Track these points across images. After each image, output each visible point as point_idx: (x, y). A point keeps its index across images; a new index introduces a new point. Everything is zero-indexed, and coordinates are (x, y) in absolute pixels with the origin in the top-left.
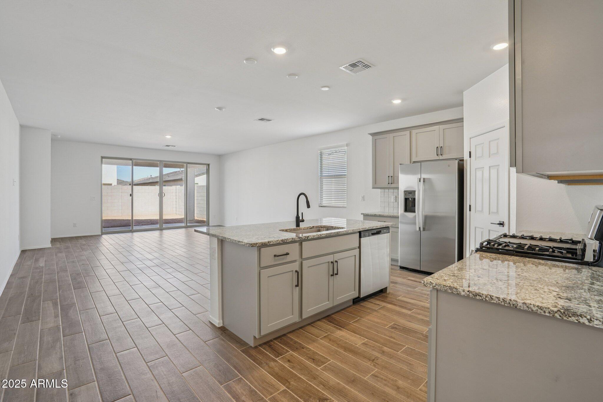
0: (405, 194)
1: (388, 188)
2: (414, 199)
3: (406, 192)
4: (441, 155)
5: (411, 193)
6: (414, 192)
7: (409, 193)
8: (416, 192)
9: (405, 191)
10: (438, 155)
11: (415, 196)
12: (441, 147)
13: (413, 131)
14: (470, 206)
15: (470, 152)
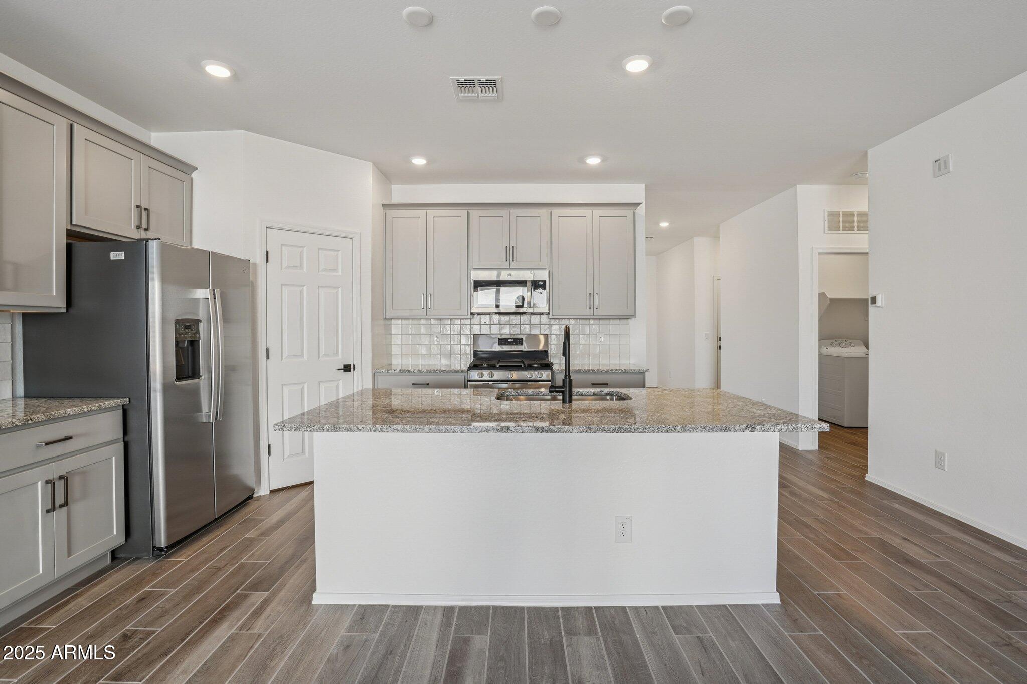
0: (176, 331)
3: (179, 323)
4: (146, 230)
5: (189, 327)
6: (197, 322)
7: (186, 327)
8: (200, 324)
10: (138, 227)
11: (198, 335)
12: (146, 209)
13: (75, 125)
14: (268, 350)
15: (267, 251)
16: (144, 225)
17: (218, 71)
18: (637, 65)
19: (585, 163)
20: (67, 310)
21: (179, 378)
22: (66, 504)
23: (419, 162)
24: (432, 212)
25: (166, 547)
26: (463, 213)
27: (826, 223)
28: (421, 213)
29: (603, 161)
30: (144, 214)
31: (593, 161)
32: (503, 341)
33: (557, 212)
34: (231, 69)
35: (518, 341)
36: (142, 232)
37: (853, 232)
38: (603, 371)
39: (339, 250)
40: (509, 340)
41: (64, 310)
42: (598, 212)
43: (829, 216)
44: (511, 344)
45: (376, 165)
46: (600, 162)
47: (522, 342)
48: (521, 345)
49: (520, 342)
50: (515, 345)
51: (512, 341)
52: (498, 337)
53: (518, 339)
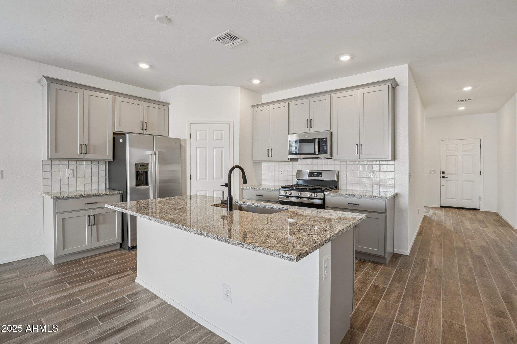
0: (136, 167)
1: (75, 160)
2: (147, 172)
3: (138, 164)
4: (146, 130)
5: (143, 166)
6: (148, 164)
7: (141, 166)
8: (149, 165)
9: (136, 164)
10: (142, 129)
11: (147, 169)
12: (146, 122)
13: (116, 97)
14: (190, 175)
15: (190, 134)
16: (144, 128)
17: (144, 66)
19: (339, 60)
20: (114, 160)
21: (137, 185)
22: (94, 224)
23: (256, 82)
24: (273, 106)
25: (131, 247)
26: (286, 103)
28: (268, 107)
30: (144, 124)
31: (345, 58)
32: (311, 174)
33: (335, 95)
34: (148, 64)
35: (319, 174)
36: (144, 131)
39: (223, 130)
40: (315, 174)
41: (113, 160)
42: (362, 90)
44: (315, 176)
45: (242, 87)
46: (350, 58)
47: (321, 175)
48: (321, 177)
49: (320, 175)
50: (317, 177)
51: (316, 174)
52: (309, 172)
53: (319, 173)
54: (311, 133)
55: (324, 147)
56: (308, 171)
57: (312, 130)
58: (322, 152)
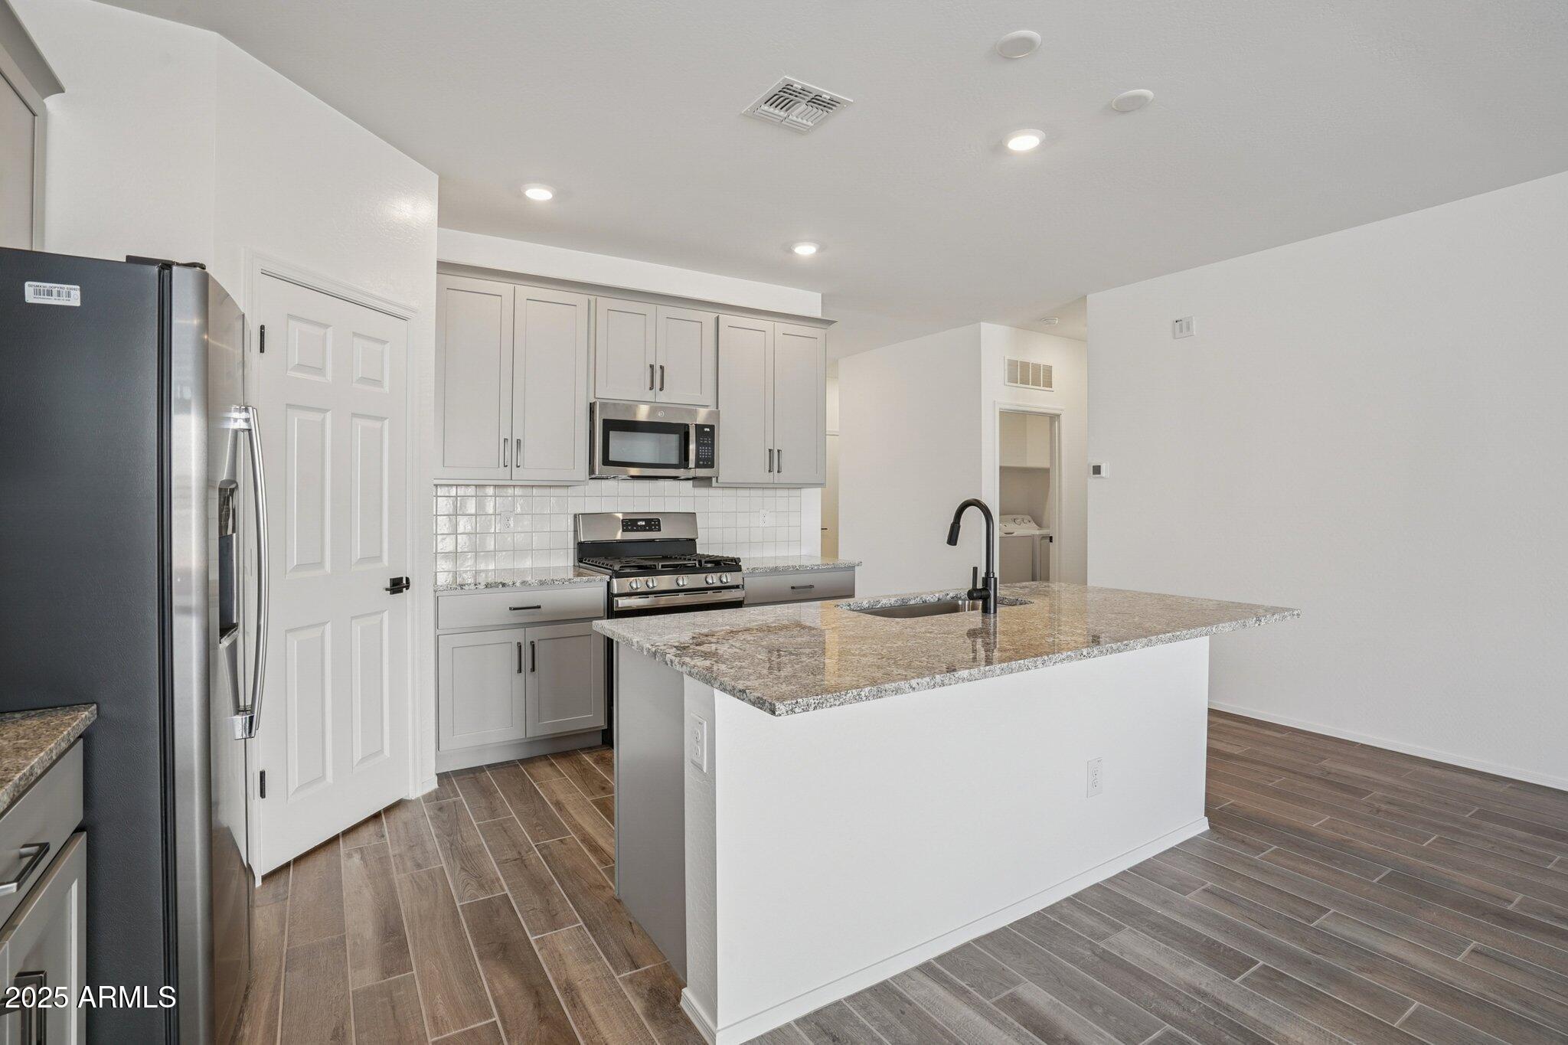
15: (263, 327)
18: (1024, 143)
19: (790, 251)
23: (539, 194)
24: (525, 291)
26: (580, 299)
27: (1006, 372)
28: (504, 287)
29: (819, 251)
31: (805, 250)
32: (629, 524)
33: (726, 319)
35: (653, 524)
37: (1027, 386)
38: (806, 567)
39: (386, 343)
40: (639, 523)
42: (782, 326)
43: (1009, 365)
44: (642, 529)
46: (816, 252)
47: (659, 525)
48: (659, 530)
49: (655, 525)
50: (648, 531)
51: (644, 523)
52: (621, 518)
53: (652, 520)
54: (660, 405)
55: (705, 449)
56: (620, 516)
57: (663, 397)
58: (701, 463)
